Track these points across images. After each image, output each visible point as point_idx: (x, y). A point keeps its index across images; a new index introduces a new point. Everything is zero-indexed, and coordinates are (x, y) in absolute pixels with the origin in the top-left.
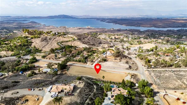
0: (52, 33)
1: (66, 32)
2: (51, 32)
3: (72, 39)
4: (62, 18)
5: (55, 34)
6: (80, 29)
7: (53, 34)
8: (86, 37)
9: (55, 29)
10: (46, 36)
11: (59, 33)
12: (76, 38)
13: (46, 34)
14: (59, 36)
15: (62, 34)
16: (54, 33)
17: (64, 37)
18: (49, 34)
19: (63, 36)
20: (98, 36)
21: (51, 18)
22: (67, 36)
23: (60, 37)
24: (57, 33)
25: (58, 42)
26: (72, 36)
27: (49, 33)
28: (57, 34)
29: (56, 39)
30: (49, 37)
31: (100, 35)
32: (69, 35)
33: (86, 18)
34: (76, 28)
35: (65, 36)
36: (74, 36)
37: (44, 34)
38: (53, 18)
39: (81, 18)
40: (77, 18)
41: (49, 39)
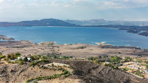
0: (19, 58)
1: (53, 54)
2: (18, 54)
3: (60, 72)
4: (48, 25)
5: (26, 59)
6: (82, 48)
7: (21, 60)
8: (94, 68)
9: (31, 48)
10: (7, 63)
11: (33, 59)
12: (71, 71)
13: (5, 60)
14: (34, 65)
15: (40, 60)
16: (23, 58)
17: (45, 68)
18: (12, 61)
19: (41, 66)
20: (122, 65)
21: (27, 26)
22: (50, 64)
23: (36, 67)
24: (29, 59)
25: (30, 79)
26: (62, 65)
27: (13, 59)
28: (30, 61)
29: (26, 73)
30: (11, 66)
31: (127, 63)
32: (55, 64)
33: (97, 25)
34: (74, 46)
35: (46, 65)
36: (68, 65)
37: (3, 59)
38: (31, 26)
39: (86, 24)
40: (78, 26)
41: (12, 71)
